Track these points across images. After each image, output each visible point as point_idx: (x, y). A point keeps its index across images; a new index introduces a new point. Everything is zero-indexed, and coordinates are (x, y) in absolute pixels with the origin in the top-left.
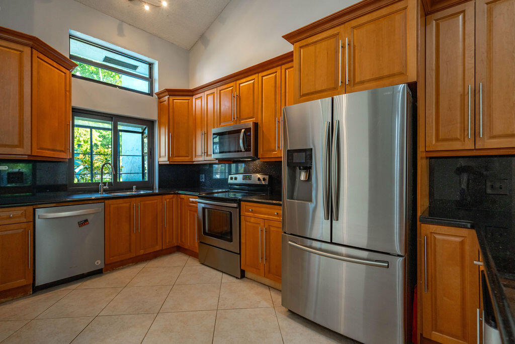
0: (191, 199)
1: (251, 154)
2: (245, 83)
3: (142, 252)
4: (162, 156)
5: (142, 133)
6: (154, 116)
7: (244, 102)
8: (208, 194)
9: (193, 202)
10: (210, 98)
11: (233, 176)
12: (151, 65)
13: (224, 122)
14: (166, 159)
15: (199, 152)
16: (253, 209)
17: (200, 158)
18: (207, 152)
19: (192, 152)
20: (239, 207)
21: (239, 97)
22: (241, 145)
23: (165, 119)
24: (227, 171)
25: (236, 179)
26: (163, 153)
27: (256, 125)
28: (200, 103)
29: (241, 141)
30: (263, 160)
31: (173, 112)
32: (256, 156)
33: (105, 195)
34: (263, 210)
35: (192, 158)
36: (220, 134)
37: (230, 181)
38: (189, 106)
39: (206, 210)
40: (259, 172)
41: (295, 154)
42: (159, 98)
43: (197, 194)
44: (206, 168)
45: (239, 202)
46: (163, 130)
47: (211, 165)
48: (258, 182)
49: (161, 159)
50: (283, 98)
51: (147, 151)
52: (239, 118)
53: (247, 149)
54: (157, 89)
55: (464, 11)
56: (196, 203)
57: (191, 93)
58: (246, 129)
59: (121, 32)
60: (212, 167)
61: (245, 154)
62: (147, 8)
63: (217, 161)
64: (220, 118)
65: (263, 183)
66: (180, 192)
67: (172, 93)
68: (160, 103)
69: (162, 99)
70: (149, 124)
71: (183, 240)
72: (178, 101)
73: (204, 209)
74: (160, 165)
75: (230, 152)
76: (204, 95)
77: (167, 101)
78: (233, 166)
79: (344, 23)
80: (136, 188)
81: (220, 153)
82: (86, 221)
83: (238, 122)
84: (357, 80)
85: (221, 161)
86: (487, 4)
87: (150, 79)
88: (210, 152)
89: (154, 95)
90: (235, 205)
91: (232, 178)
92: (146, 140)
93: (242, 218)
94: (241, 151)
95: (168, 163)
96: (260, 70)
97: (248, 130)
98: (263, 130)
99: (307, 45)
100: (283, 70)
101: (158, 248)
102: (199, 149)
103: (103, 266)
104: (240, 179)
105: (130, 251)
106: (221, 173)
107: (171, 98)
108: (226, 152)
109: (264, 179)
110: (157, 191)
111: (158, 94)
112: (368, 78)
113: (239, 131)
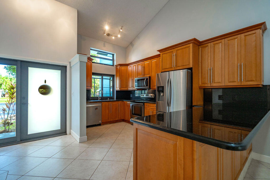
0: (128, 103)
1: (148, 87)
2: (146, 63)
3: (112, 120)
4: (117, 88)
5: (110, 79)
6: (114, 73)
7: (146, 69)
8: (133, 101)
9: (128, 104)
10: (134, 67)
11: (143, 95)
12: (113, 55)
13: (139, 75)
14: (119, 89)
15: (130, 86)
16: (148, 105)
17: (130, 89)
18: (133, 86)
19: (128, 87)
20: (144, 105)
21: (144, 67)
22: (145, 84)
23: (118, 74)
24: (140, 93)
25: (143, 96)
26: (117, 87)
27: (150, 77)
28: (131, 69)
29: (145, 83)
30: (152, 89)
31: (121, 72)
32: (150, 88)
33: (100, 101)
34: (151, 105)
35: (128, 88)
36: (138, 80)
37: (141, 97)
38: (127, 70)
39: (133, 106)
40: (151, 93)
41: (159, 88)
42: (116, 67)
43: (130, 101)
44: (132, 92)
45: (144, 103)
46: (118, 78)
47: (134, 91)
48: (151, 97)
49: (117, 89)
50: (159, 68)
51: (112, 86)
52: (144, 75)
53: (147, 86)
54: (115, 64)
55: (208, 46)
56: (129, 104)
57: (127, 65)
58: (146, 79)
59: (104, 46)
60: (135, 92)
61: (146, 87)
62: (113, 38)
63: (137, 89)
64: (138, 74)
65: (153, 97)
66: (124, 100)
67: (121, 65)
68: (117, 69)
69: (117, 67)
70: (113, 76)
71: (125, 117)
72: (123, 68)
73: (132, 106)
74: (116, 91)
75: (142, 86)
76: (132, 66)
77: (119, 68)
78: (143, 91)
79: (174, 48)
80: (109, 99)
81: (138, 87)
82: (97, 108)
83: (144, 76)
84: (178, 66)
85: (138, 89)
86: (214, 44)
87: (113, 60)
88: (134, 86)
89: (114, 65)
90: (143, 104)
91: (142, 96)
92: (111, 82)
93: (145, 108)
94: (145, 86)
95: (119, 90)
96: (151, 58)
97: (147, 79)
98: (152, 79)
99: (164, 54)
100: (159, 59)
101: (117, 119)
102: (130, 85)
103: (101, 123)
104: (145, 96)
105: (109, 119)
106: (138, 94)
107: (121, 67)
108: (140, 86)
109: (153, 96)
110: (115, 100)
111: (116, 66)
112: (180, 65)
113: (144, 79)
